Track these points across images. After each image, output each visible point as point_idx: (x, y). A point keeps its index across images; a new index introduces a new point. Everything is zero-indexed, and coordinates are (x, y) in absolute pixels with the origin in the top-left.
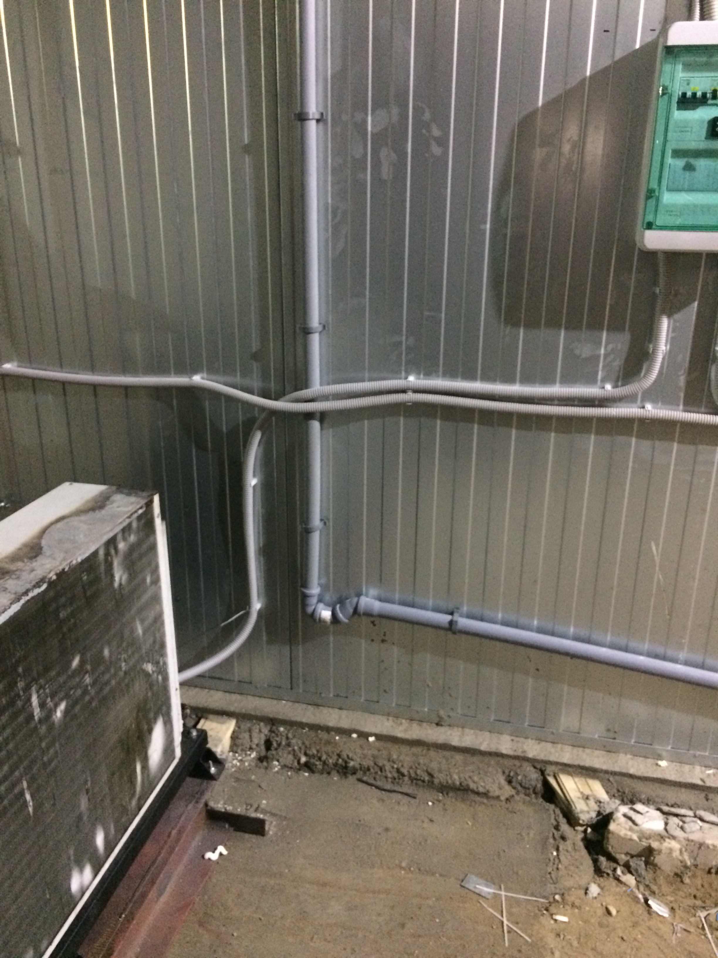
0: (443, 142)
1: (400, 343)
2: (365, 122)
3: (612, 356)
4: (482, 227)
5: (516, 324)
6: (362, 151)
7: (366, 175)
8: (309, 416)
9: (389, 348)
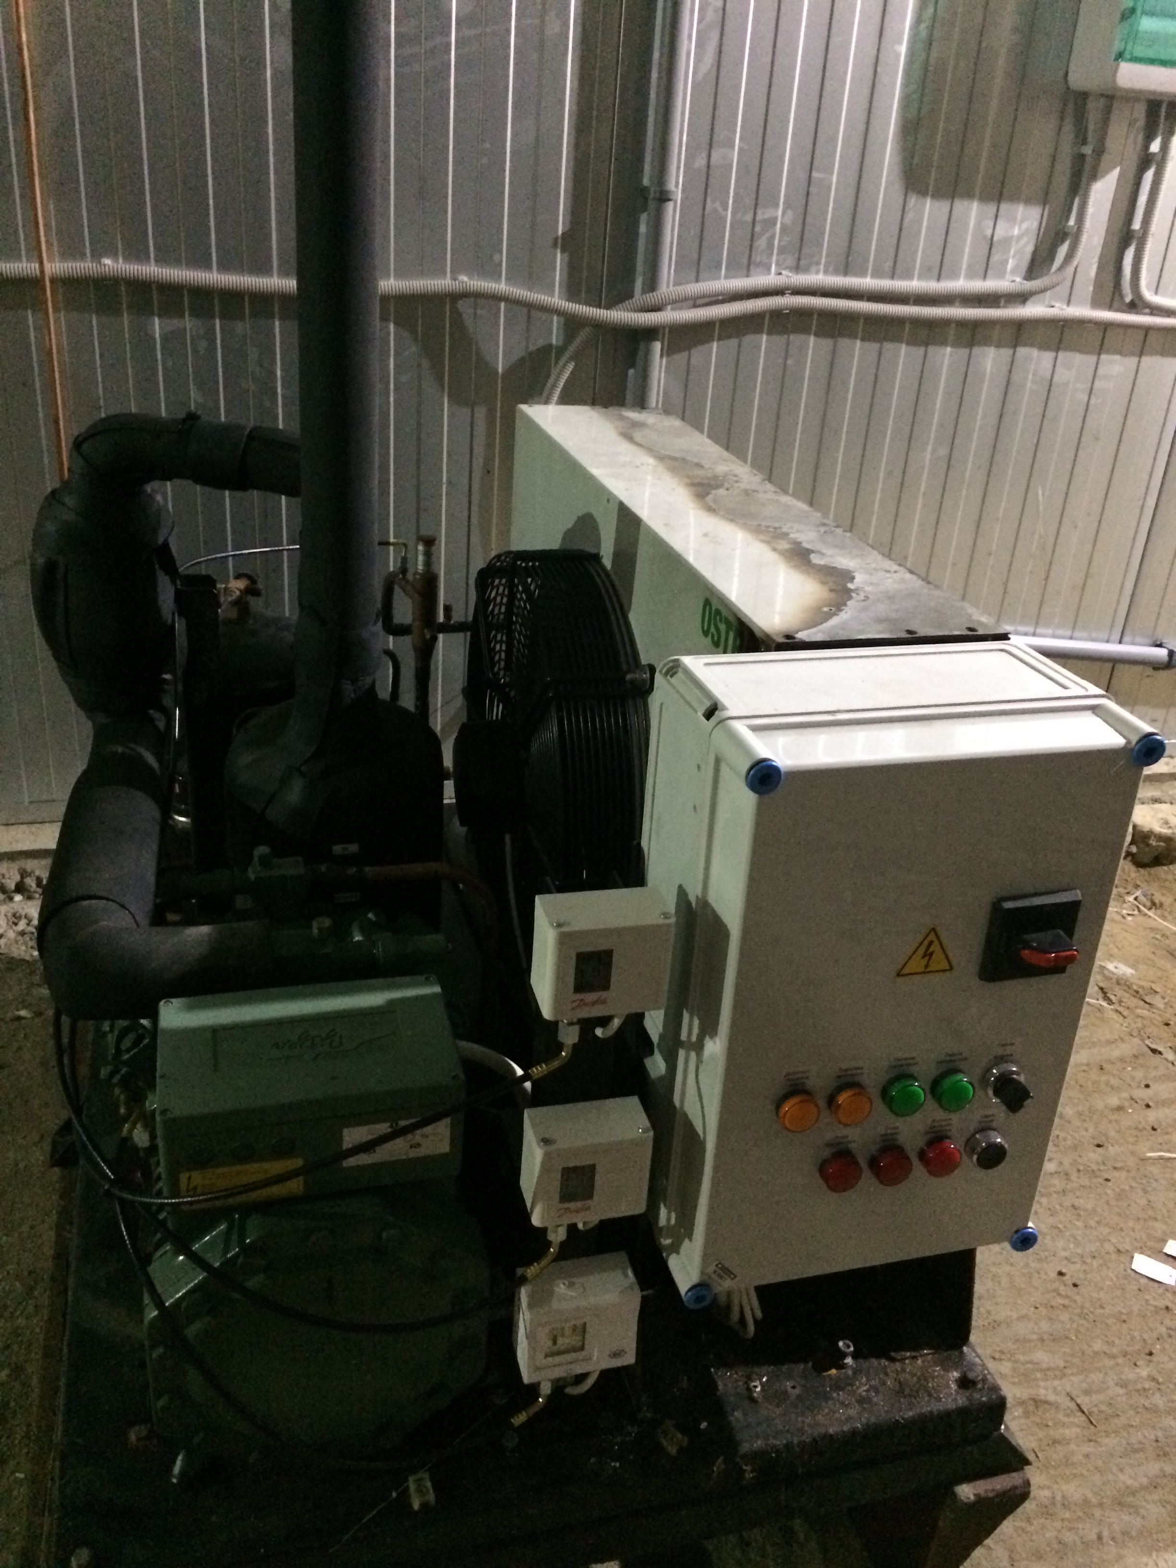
1: (772, 222)
3: (1025, 239)
4: (897, 47)
5: (923, 193)
8: (650, 333)
9: (758, 229)
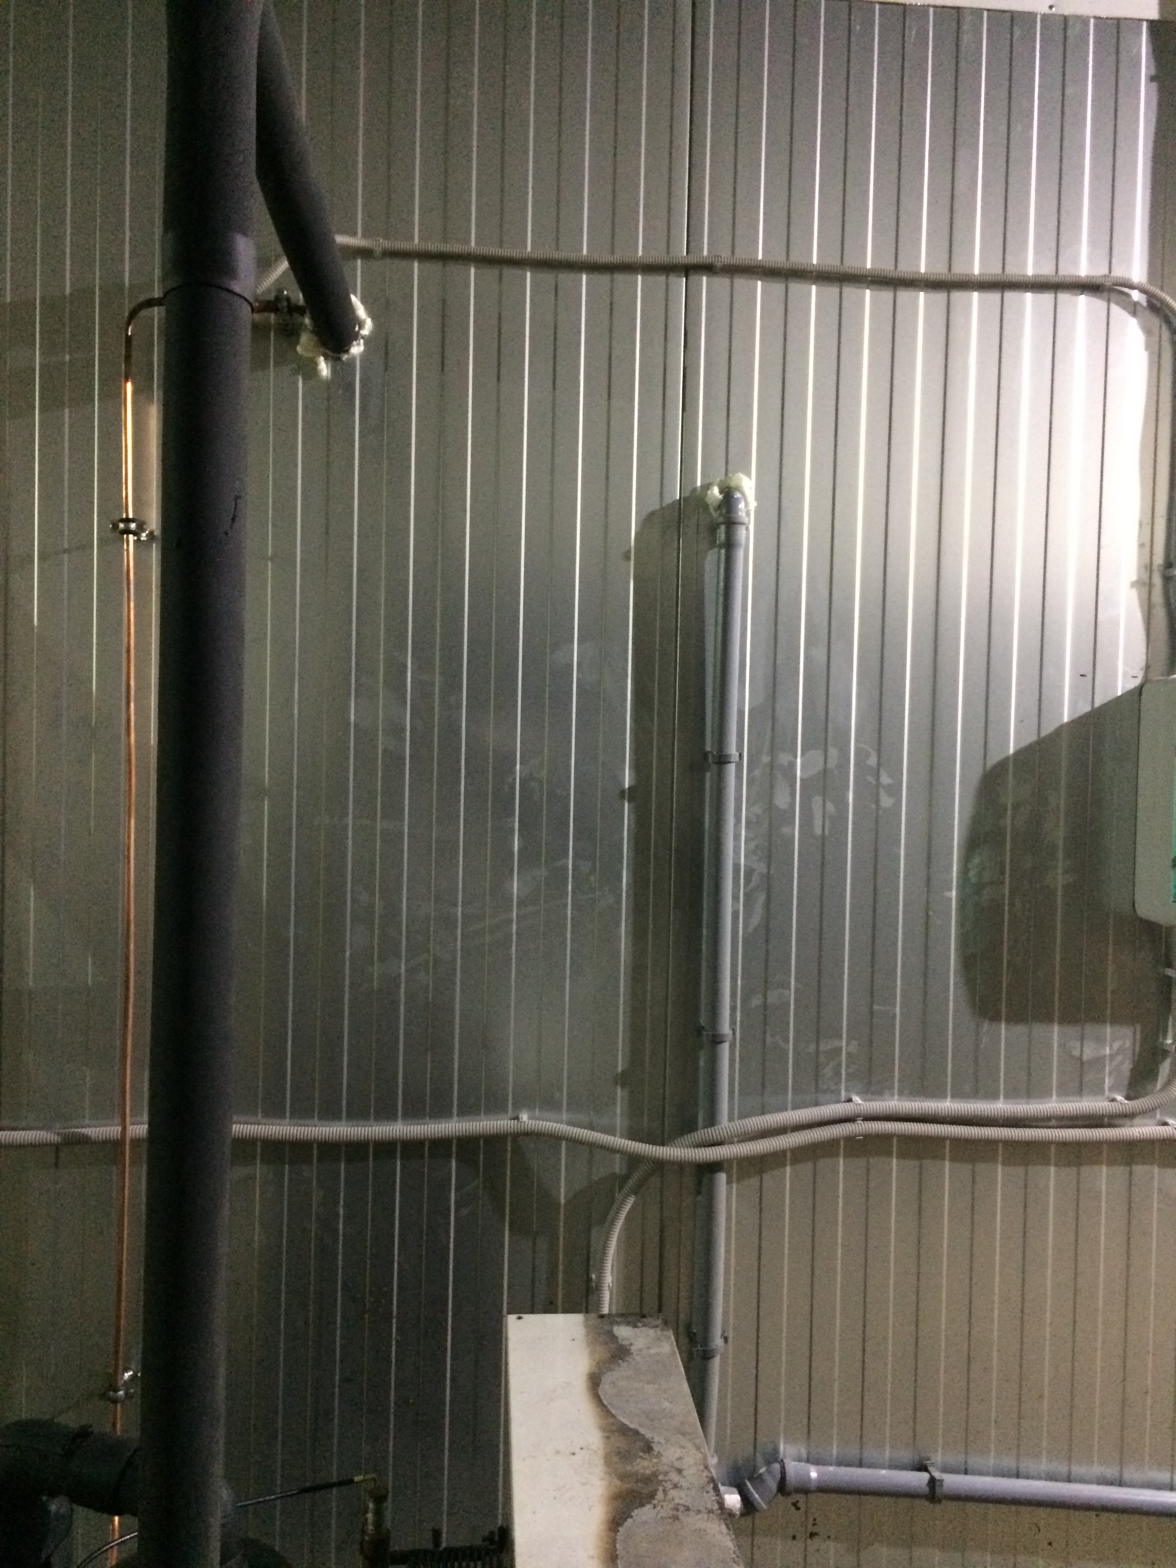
0: (894, 791)
1: (837, 1051)
2: (793, 765)
3: (1120, 1058)
6: (788, 799)
7: (794, 829)
9: (822, 1058)
